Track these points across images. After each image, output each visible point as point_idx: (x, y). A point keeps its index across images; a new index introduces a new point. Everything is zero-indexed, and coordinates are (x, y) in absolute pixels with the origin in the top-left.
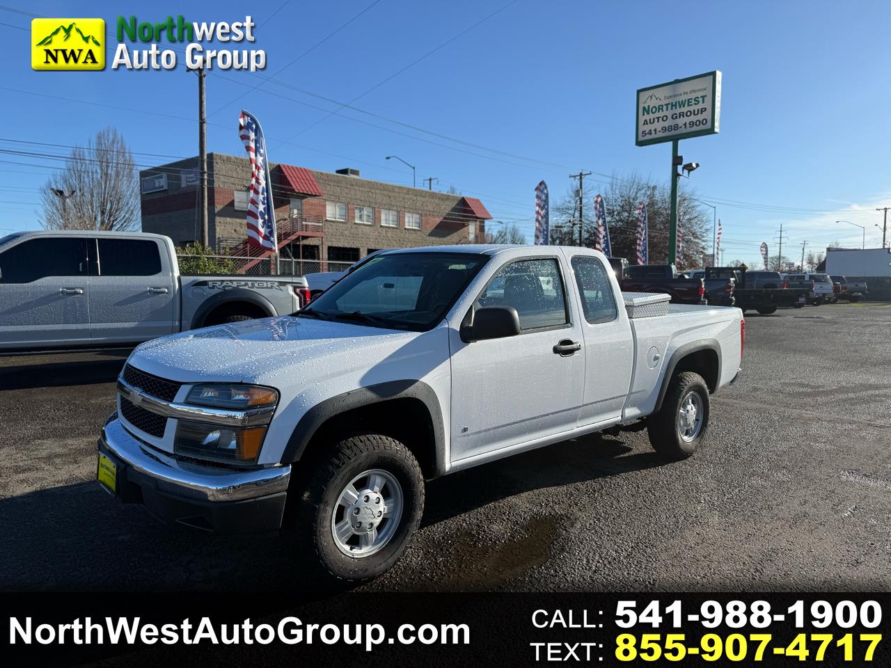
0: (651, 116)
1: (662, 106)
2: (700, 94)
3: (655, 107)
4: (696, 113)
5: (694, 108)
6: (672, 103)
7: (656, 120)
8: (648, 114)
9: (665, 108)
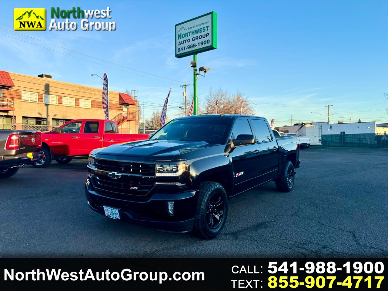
0: (182, 40)
1: (187, 33)
2: (205, 25)
3: (184, 34)
4: (204, 37)
5: (203, 33)
6: (192, 31)
7: (185, 42)
8: (181, 38)
9: (189, 34)
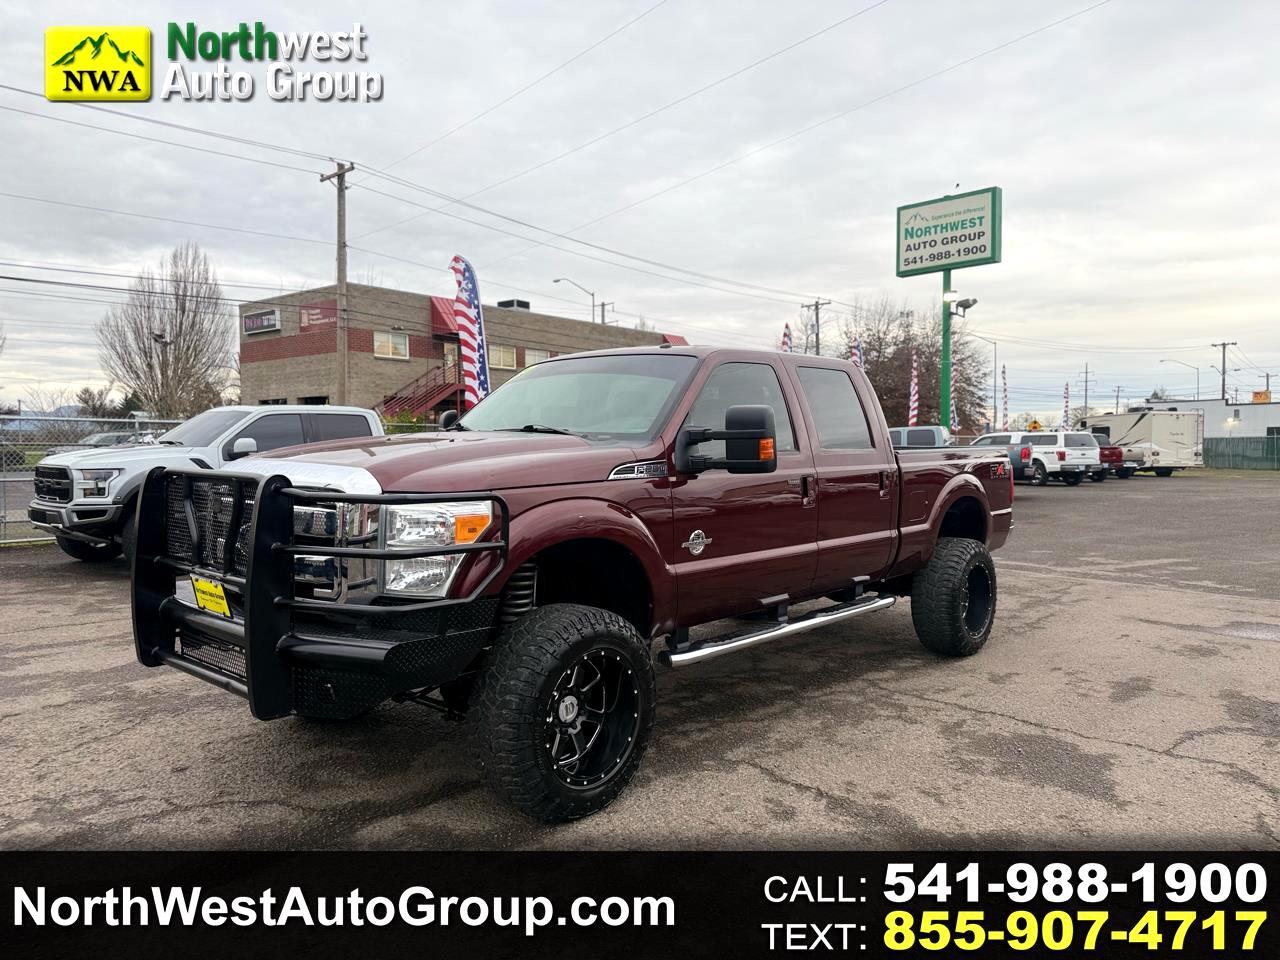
0: (916, 240)
1: (930, 228)
2: (975, 214)
3: (920, 229)
4: (972, 238)
5: (970, 231)
6: (942, 225)
7: (922, 245)
8: (912, 237)
9: (933, 230)
